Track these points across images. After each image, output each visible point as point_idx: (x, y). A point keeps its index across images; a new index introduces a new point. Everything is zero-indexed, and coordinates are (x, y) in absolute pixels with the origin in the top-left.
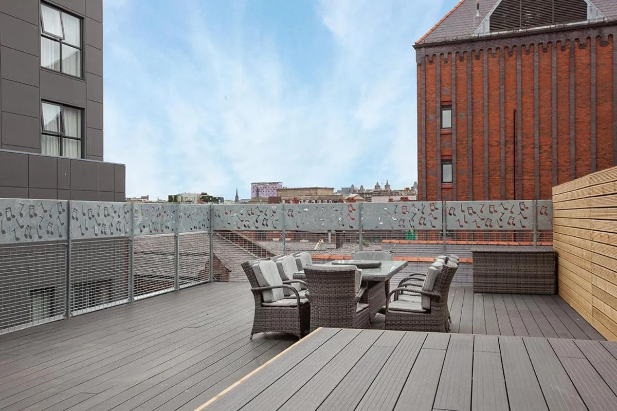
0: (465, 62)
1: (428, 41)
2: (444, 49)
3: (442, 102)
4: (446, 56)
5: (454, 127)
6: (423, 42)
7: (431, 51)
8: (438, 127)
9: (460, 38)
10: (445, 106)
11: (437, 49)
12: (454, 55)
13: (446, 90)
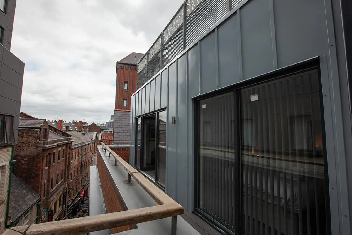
0: (132, 71)
1: (122, 62)
2: (127, 66)
3: (125, 81)
4: (127, 68)
5: (128, 89)
6: (120, 62)
7: (122, 65)
8: (123, 89)
9: (131, 63)
10: (126, 82)
11: (124, 65)
12: (129, 68)
13: (126, 78)
